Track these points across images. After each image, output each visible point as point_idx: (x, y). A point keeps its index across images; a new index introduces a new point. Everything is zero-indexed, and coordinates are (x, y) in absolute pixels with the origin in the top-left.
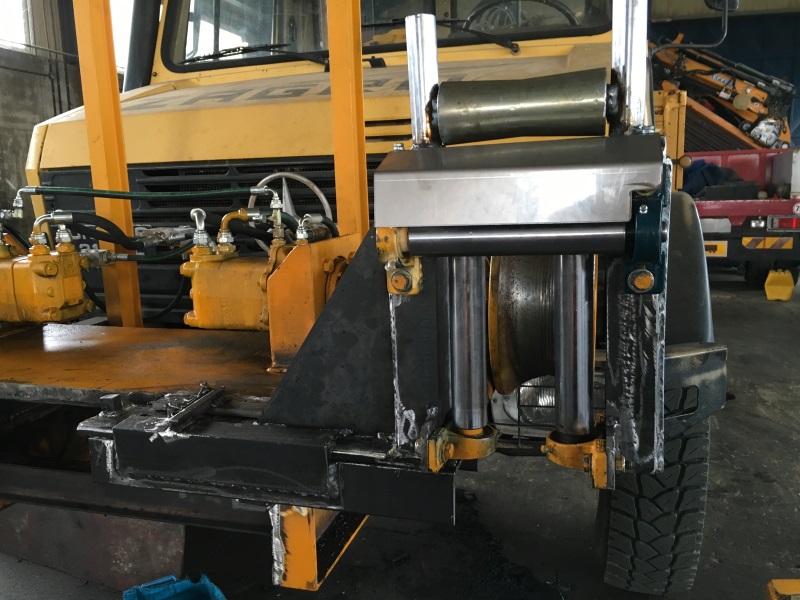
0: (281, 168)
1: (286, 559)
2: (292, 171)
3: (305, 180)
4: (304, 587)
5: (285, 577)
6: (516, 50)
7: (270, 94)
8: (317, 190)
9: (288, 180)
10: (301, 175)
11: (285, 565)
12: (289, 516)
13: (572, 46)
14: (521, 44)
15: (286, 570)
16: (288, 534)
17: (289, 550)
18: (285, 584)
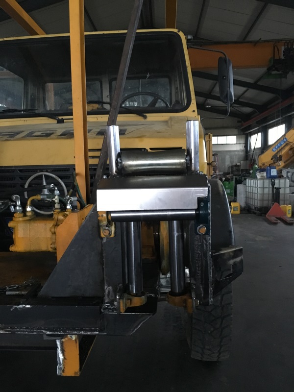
0: (41, 170)
1: (64, 362)
2: (47, 171)
3: (54, 176)
4: (73, 375)
5: (63, 371)
6: (145, 117)
7: (34, 135)
8: (60, 180)
9: (45, 175)
10: (52, 173)
11: (64, 365)
12: (66, 340)
13: (169, 117)
14: (147, 115)
15: (64, 368)
16: (65, 350)
17: (66, 357)
18: (64, 375)
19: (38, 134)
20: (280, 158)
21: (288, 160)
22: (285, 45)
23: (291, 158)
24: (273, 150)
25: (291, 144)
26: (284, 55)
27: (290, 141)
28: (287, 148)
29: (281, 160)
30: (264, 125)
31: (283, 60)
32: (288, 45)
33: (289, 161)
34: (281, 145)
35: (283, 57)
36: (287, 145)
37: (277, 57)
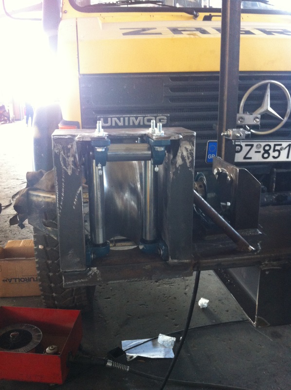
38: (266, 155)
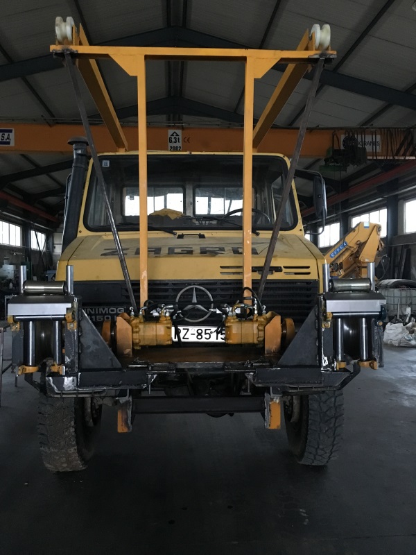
5: (270, 425)
6: (258, 234)
18: (270, 428)
19: (179, 250)
20: (341, 267)
21: (349, 268)
22: (345, 134)
23: (352, 265)
24: (331, 256)
25: (352, 249)
26: (344, 145)
27: (350, 245)
28: (347, 254)
29: (341, 268)
30: (314, 222)
31: (344, 150)
32: (349, 134)
33: (349, 270)
34: (340, 250)
35: (342, 148)
36: (347, 249)
37: (336, 147)
38: (200, 337)
